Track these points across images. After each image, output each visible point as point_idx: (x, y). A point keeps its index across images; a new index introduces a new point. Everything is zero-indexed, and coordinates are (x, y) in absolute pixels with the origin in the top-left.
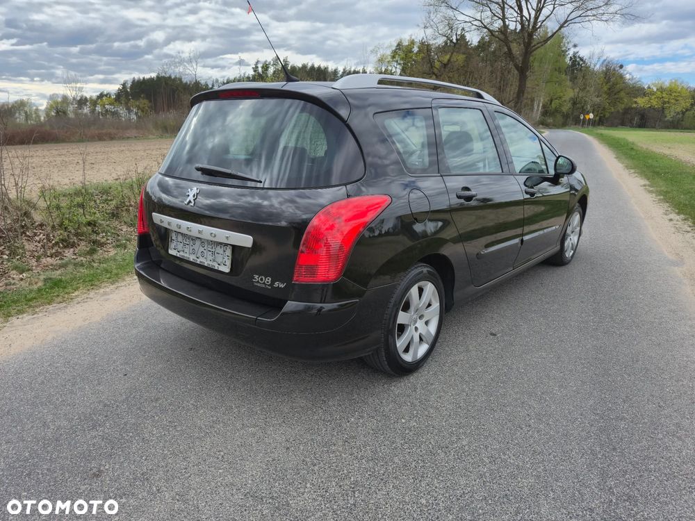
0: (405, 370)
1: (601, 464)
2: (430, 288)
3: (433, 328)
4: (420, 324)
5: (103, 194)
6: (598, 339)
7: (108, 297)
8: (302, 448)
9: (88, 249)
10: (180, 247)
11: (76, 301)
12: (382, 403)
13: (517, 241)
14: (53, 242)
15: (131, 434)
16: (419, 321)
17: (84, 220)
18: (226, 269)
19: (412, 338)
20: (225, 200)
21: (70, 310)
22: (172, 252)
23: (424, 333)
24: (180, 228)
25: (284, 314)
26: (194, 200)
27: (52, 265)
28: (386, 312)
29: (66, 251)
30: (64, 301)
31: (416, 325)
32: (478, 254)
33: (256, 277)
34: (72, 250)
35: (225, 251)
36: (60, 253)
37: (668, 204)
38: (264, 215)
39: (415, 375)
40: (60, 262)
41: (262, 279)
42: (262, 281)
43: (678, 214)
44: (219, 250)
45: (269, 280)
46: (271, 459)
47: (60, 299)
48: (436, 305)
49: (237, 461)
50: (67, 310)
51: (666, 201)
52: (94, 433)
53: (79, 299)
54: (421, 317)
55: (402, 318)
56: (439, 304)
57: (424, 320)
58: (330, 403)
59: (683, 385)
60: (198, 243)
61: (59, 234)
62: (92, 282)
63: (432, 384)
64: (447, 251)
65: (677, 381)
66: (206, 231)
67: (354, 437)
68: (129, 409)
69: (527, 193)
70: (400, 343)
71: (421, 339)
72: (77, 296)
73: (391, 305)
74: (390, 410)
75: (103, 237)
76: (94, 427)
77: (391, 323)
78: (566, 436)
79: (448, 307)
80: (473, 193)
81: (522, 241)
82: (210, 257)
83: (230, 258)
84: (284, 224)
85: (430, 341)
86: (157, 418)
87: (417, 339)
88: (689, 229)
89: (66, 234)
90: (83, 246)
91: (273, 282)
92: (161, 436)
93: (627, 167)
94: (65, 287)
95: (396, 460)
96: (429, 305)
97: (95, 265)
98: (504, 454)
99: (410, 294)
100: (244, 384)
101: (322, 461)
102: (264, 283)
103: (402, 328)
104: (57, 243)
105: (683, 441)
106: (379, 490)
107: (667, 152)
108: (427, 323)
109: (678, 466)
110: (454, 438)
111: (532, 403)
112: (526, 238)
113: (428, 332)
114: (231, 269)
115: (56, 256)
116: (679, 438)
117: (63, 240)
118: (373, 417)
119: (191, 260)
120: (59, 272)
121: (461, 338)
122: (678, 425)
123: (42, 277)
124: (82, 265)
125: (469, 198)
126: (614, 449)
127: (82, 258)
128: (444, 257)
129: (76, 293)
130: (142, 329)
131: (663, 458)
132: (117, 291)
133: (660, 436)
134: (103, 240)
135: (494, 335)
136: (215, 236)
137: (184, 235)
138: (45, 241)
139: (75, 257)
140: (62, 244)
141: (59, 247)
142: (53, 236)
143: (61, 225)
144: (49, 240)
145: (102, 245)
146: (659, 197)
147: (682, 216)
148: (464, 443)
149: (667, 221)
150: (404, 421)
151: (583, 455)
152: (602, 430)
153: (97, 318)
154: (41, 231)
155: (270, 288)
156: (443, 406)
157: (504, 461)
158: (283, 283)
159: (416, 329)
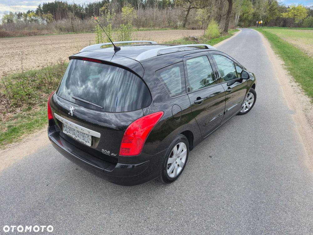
0: (171, 181)
1: (253, 228)
2: (182, 145)
5: (32, 77)
7: (37, 138)
8: (126, 225)
9: (27, 108)
10: (68, 130)
11: (23, 141)
12: (161, 198)
15: (51, 220)
16: (177, 159)
18: (89, 145)
19: (175, 167)
21: (21, 146)
22: (64, 132)
23: (179, 163)
24: (67, 124)
25: (115, 168)
26: (73, 113)
27: (11, 117)
28: (163, 161)
29: (17, 109)
30: (18, 141)
33: (103, 150)
34: (20, 108)
35: (88, 136)
36: (14, 110)
37: (292, 76)
40: (15, 115)
41: (105, 151)
43: (296, 82)
45: (109, 152)
46: (113, 232)
47: (15, 140)
50: (19, 147)
51: (291, 74)
52: (35, 219)
53: (24, 140)
54: (178, 157)
55: (170, 161)
56: (186, 150)
57: (180, 158)
58: (139, 199)
61: (12, 101)
63: (183, 187)
65: (287, 181)
66: (79, 128)
67: (149, 218)
68: (50, 205)
70: (169, 171)
71: (178, 165)
72: (23, 138)
73: (165, 157)
74: (164, 202)
76: (35, 216)
77: (165, 165)
78: (239, 213)
79: (190, 148)
80: (202, 100)
81: (225, 112)
82: (82, 138)
83: (91, 140)
85: (183, 166)
86: (62, 210)
88: (300, 91)
89: (16, 101)
90: (25, 106)
91: (111, 153)
92: (64, 221)
93: (276, 53)
94: (17, 132)
95: (167, 230)
96: (183, 151)
97: (31, 117)
98: (212, 224)
99: (174, 150)
101: (135, 232)
102: (107, 153)
103: (170, 164)
107: (294, 43)
110: (191, 217)
111: (225, 195)
113: (182, 162)
114: (92, 145)
115: (13, 112)
116: (286, 212)
117: (15, 104)
118: (157, 207)
119: (73, 137)
120: (14, 121)
122: (285, 205)
123: (7, 125)
124: (25, 117)
125: (200, 102)
127: (25, 113)
129: (23, 136)
130: (54, 158)
131: (278, 223)
133: (278, 211)
134: (34, 102)
135: (211, 157)
136: (83, 131)
138: (6, 104)
140: (15, 106)
141: (13, 107)
142: (10, 102)
144: (8, 104)
145: (34, 105)
146: (288, 72)
147: (298, 84)
148: (196, 219)
149: (291, 87)
150: (170, 208)
151: (245, 223)
152: (254, 209)
153: (33, 152)
154: (4, 99)
155: (109, 155)
156: (187, 199)
157: (212, 228)
158: (115, 154)
159: (176, 162)
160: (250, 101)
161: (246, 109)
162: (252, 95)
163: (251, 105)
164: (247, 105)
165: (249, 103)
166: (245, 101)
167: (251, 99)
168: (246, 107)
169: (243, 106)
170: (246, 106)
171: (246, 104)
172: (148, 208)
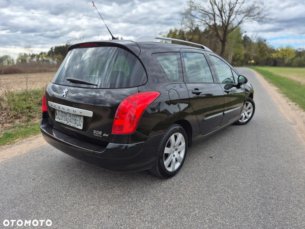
0: (169, 176)
1: (263, 222)
2: (180, 136)
3: (182, 155)
4: (176, 153)
5: (36, 95)
6: (259, 159)
7: (32, 141)
8: (116, 216)
9: (26, 119)
10: (60, 117)
11: (16, 144)
12: (157, 192)
13: (221, 114)
14: (10, 116)
15: (32, 210)
17: (25, 106)
18: (81, 128)
19: (172, 160)
20: (80, 94)
21: (13, 148)
22: (57, 120)
23: (177, 158)
24: (59, 108)
25: (107, 149)
26: (66, 94)
27: (9, 127)
28: (159, 148)
29: (16, 121)
30: (11, 144)
31: (174, 154)
32: (203, 120)
33: (95, 131)
34: (19, 120)
35: (80, 119)
36: (13, 121)
37: (288, 98)
39: (174, 177)
40: (12, 125)
41: (97, 132)
42: (98, 133)
43: (293, 102)
44: (78, 118)
45: (101, 133)
46: (100, 223)
47: (9, 143)
48: (183, 144)
49: (83, 224)
50: (11, 148)
51: (287, 96)
52: (13, 210)
53: (18, 143)
54: (176, 150)
55: (167, 150)
56: (185, 143)
57: (178, 151)
58: (132, 193)
59: (300, 181)
60: (68, 115)
61: (13, 113)
62: (25, 135)
63: (182, 182)
64: (188, 118)
65: (297, 179)
66: (72, 109)
67: (142, 210)
68: (33, 197)
69: (225, 92)
70: (166, 163)
71: (176, 160)
72: (17, 141)
73: (161, 144)
74: (161, 196)
75: (34, 114)
76: (14, 207)
77: (161, 153)
78: (246, 207)
79: (189, 145)
80: (200, 91)
81: (224, 113)
82: (74, 122)
83: (83, 122)
84: (108, 105)
85: (181, 161)
86: (46, 202)
87: (174, 160)
88: (298, 109)
89: (16, 113)
90: (24, 118)
91: (102, 134)
92: (47, 211)
93: (269, 82)
94: (12, 137)
95: (163, 222)
96: (180, 144)
97: (29, 127)
98: (216, 218)
99: (171, 139)
100: (91, 183)
102: (98, 134)
103: (167, 155)
104: (12, 117)
105: (302, 209)
107: (286, 76)
108: (179, 153)
109: (300, 222)
110: (192, 210)
111: (229, 191)
112: (225, 112)
113: (180, 157)
114: (83, 128)
115: (11, 123)
116: (300, 208)
117: (15, 116)
118: (152, 200)
119: (65, 123)
120: (11, 130)
121: (196, 160)
122: (299, 201)
123: (3, 133)
124: (22, 127)
125: (198, 94)
126: (269, 214)
127: (23, 124)
128: (187, 121)
129: (17, 140)
132: (36, 139)
133: (291, 207)
134: (33, 116)
135: (212, 158)
136: (75, 112)
137: (62, 112)
138: (6, 116)
139: (20, 123)
140: (14, 117)
141: (13, 119)
142: (11, 114)
143: (14, 109)
144: (9, 115)
145: (33, 117)
146: (284, 95)
147: (295, 103)
148: (197, 212)
149: (288, 105)
150: (167, 201)
151: (254, 217)
152: (263, 204)
153: (25, 152)
154: (5, 111)
155: (101, 136)
156: (186, 193)
157: (216, 221)
158: (107, 134)
159: (174, 155)
160: (249, 111)
161: (245, 120)
162: (250, 104)
163: (250, 115)
165: (248, 113)
166: (244, 111)
167: (249, 108)
168: (246, 117)
169: (242, 116)
171: (245, 114)
172: (142, 201)
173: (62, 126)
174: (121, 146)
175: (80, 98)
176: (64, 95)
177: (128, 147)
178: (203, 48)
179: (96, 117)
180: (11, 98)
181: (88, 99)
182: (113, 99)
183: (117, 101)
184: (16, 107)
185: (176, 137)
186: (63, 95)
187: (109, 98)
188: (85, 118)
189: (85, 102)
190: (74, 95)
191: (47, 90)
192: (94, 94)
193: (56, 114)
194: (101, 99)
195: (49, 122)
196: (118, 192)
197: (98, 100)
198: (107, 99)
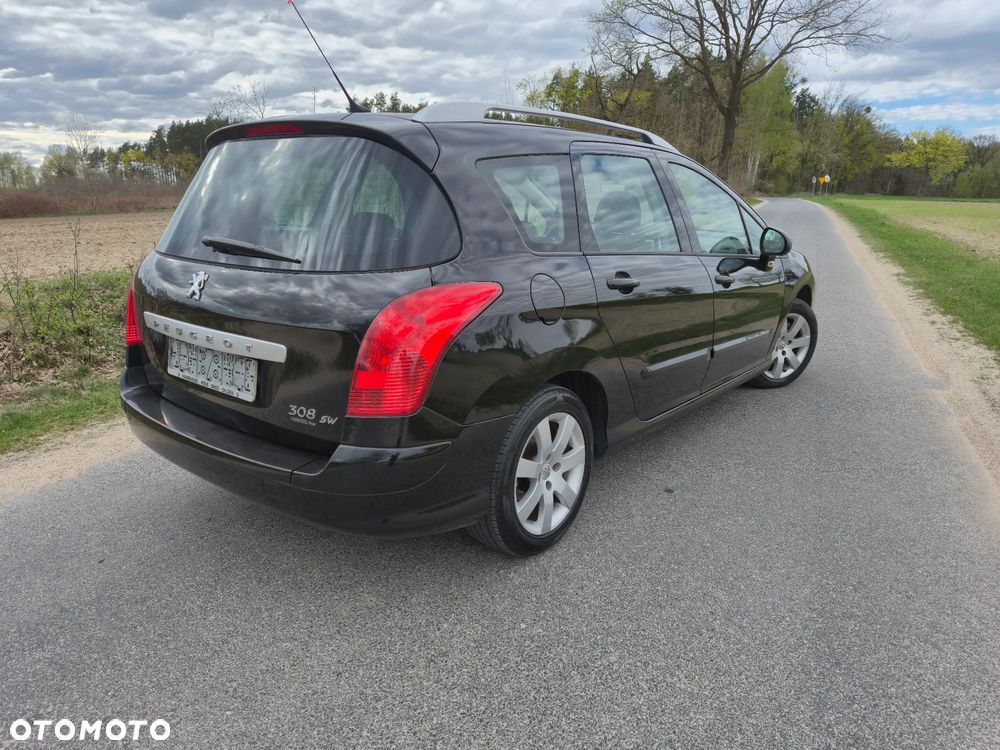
0: (529, 547)
1: (817, 687)
2: (569, 424)
3: (575, 483)
4: (555, 478)
5: (106, 288)
6: (821, 496)
7: (94, 441)
8: (361, 672)
9: (76, 369)
10: (184, 363)
11: (43, 447)
12: (493, 598)
13: (704, 352)
14: (24, 359)
15: (96, 656)
16: (552, 471)
17: (71, 327)
18: (250, 397)
19: (542, 498)
20: (251, 290)
21: (34, 461)
22: (172, 371)
23: (560, 491)
24: (181, 334)
25: (331, 463)
26: (200, 290)
27: (18, 394)
28: (498, 461)
29: (43, 373)
30: (26, 448)
31: (549, 479)
32: (642, 372)
33: (293, 408)
34: (51, 371)
35: (247, 369)
36: (33, 375)
37: (930, 301)
38: (306, 312)
39: (548, 553)
40: (31, 389)
41: (301, 412)
42: (303, 415)
43: (944, 314)
44: (240, 367)
45: (312, 413)
46: (310, 692)
47: (20, 445)
48: (580, 448)
49: (257, 696)
50: (28, 462)
51: (926, 296)
52: (37, 655)
53: (49, 445)
54: (556, 467)
55: (524, 468)
56: (583, 447)
57: (561, 471)
58: (414, 600)
59: (942, 563)
60: (209, 356)
61: (33, 347)
62: (73, 419)
63: (572, 568)
64: (600, 369)
65: (935, 558)
66: (219, 337)
67: (445, 654)
68: (100, 615)
69: (718, 282)
70: (523, 508)
71: (556, 500)
72: (47, 440)
73: (505, 450)
74: (504, 610)
75: (102, 351)
77: (507, 477)
78: (766, 644)
79: (598, 453)
80: (634, 280)
81: (712, 352)
82: (227, 379)
83: (255, 379)
84: (337, 326)
85: (571, 503)
86: (140, 629)
87: (549, 500)
88: (958, 335)
89: (43, 347)
90: (69, 365)
91: (318, 416)
92: (142, 659)
93: (875, 249)
94: (31, 427)
95: (506, 688)
96: (569, 448)
97: (84, 393)
98: (672, 675)
99: (537, 432)
100: (284, 573)
101: (391, 693)
102: (305, 418)
103: (525, 485)
104: (28, 362)
105: (940, 650)
106: (475, 738)
107: (931, 228)
108: (565, 476)
109: (931, 689)
110: (598, 652)
111: (720, 594)
112: (717, 348)
113: (568, 489)
114: (258, 397)
115: (27, 381)
116: (935, 646)
117: (37, 357)
118: (478, 621)
119: (199, 383)
120: (26, 405)
121: (621, 497)
122: (933, 625)
124: (64, 394)
125: (627, 289)
126: (838, 664)
127: (66, 383)
128: (589, 376)
129: (46, 437)
130: (139, 490)
131: (909, 677)
132: (110, 432)
133: (907, 642)
134: (100, 357)
135: (669, 491)
136: (231, 346)
137: (189, 346)
138: (10, 358)
139: (55, 381)
140: (37, 362)
141: (32, 366)
142: (24, 350)
143: (36, 334)
144: (17, 356)
145: (98, 363)
147: (950, 317)
148: (613, 659)
149: (928, 325)
150: (523, 626)
151: (790, 674)
152: (820, 634)
153: (71, 474)
154: (5, 343)
155: (314, 424)
156: (585, 601)
157: (672, 686)
158: (333, 417)
159: (549, 485)
160: (797, 343)
161: (784, 371)
162: (801, 321)
163: (801, 357)
164: (789, 354)
165: (796, 351)
166: (780, 342)
167: (799, 335)
168: (787, 363)
169: (776, 359)
170: (786, 359)
171: (784, 353)
172: (445, 626)
173: (191, 390)
174: (378, 456)
175: (250, 303)
176: (194, 293)
177: (399, 457)
178: (647, 140)
179: (297, 364)
180: (25, 300)
181: (273, 306)
182: (354, 306)
183: (366, 314)
184: (43, 329)
185: (554, 427)
186: (191, 292)
187: (341, 301)
188: (263, 366)
189: (264, 315)
190: (231, 292)
191: (140, 275)
192: (292, 288)
193: (172, 352)
194: (313, 306)
195: (149, 377)
196: (370, 600)
197: (306, 308)
198: (333, 306)
